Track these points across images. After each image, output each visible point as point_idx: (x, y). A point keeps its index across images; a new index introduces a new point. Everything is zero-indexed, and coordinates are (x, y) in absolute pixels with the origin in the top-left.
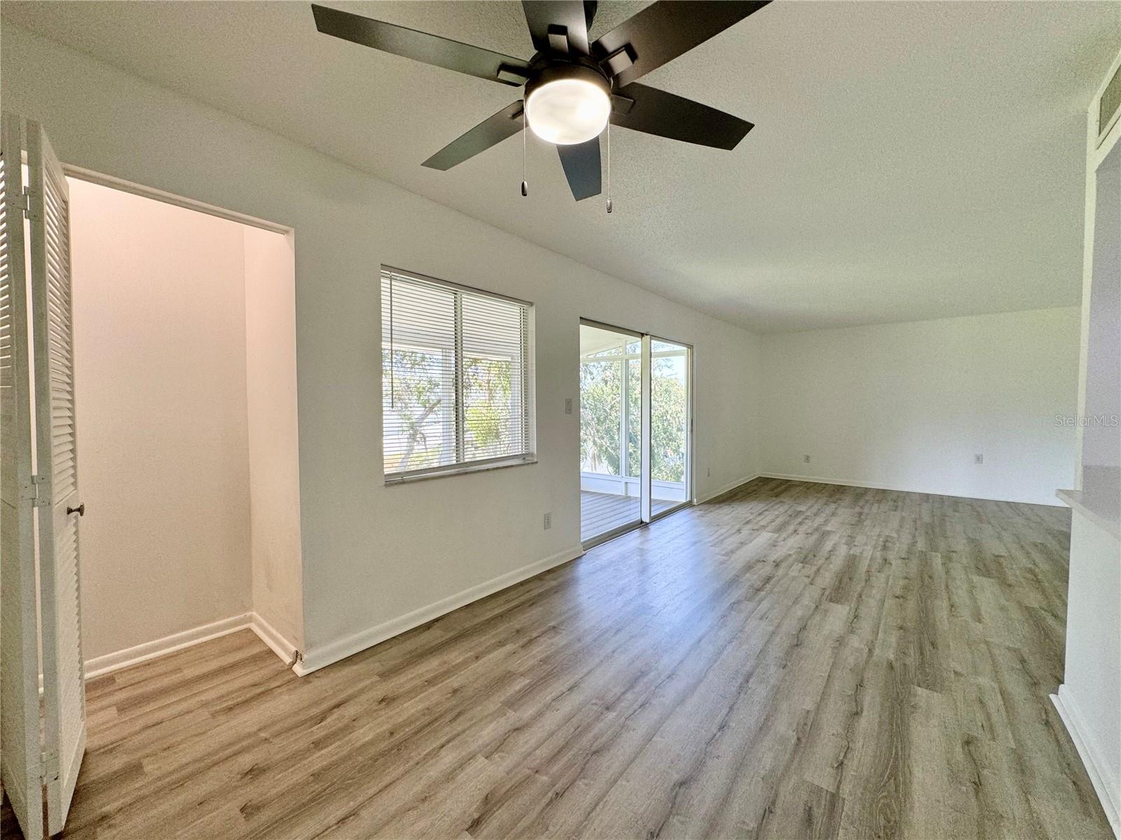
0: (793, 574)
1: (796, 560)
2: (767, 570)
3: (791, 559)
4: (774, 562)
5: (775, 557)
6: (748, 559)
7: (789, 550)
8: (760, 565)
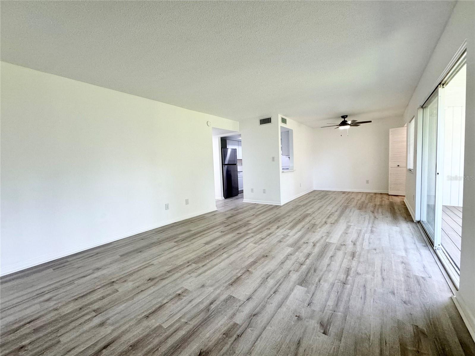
0: (319, 220)
1: (317, 225)
2: (329, 221)
3: (320, 225)
4: (327, 224)
5: (327, 226)
6: (338, 224)
7: (320, 230)
8: (333, 222)
